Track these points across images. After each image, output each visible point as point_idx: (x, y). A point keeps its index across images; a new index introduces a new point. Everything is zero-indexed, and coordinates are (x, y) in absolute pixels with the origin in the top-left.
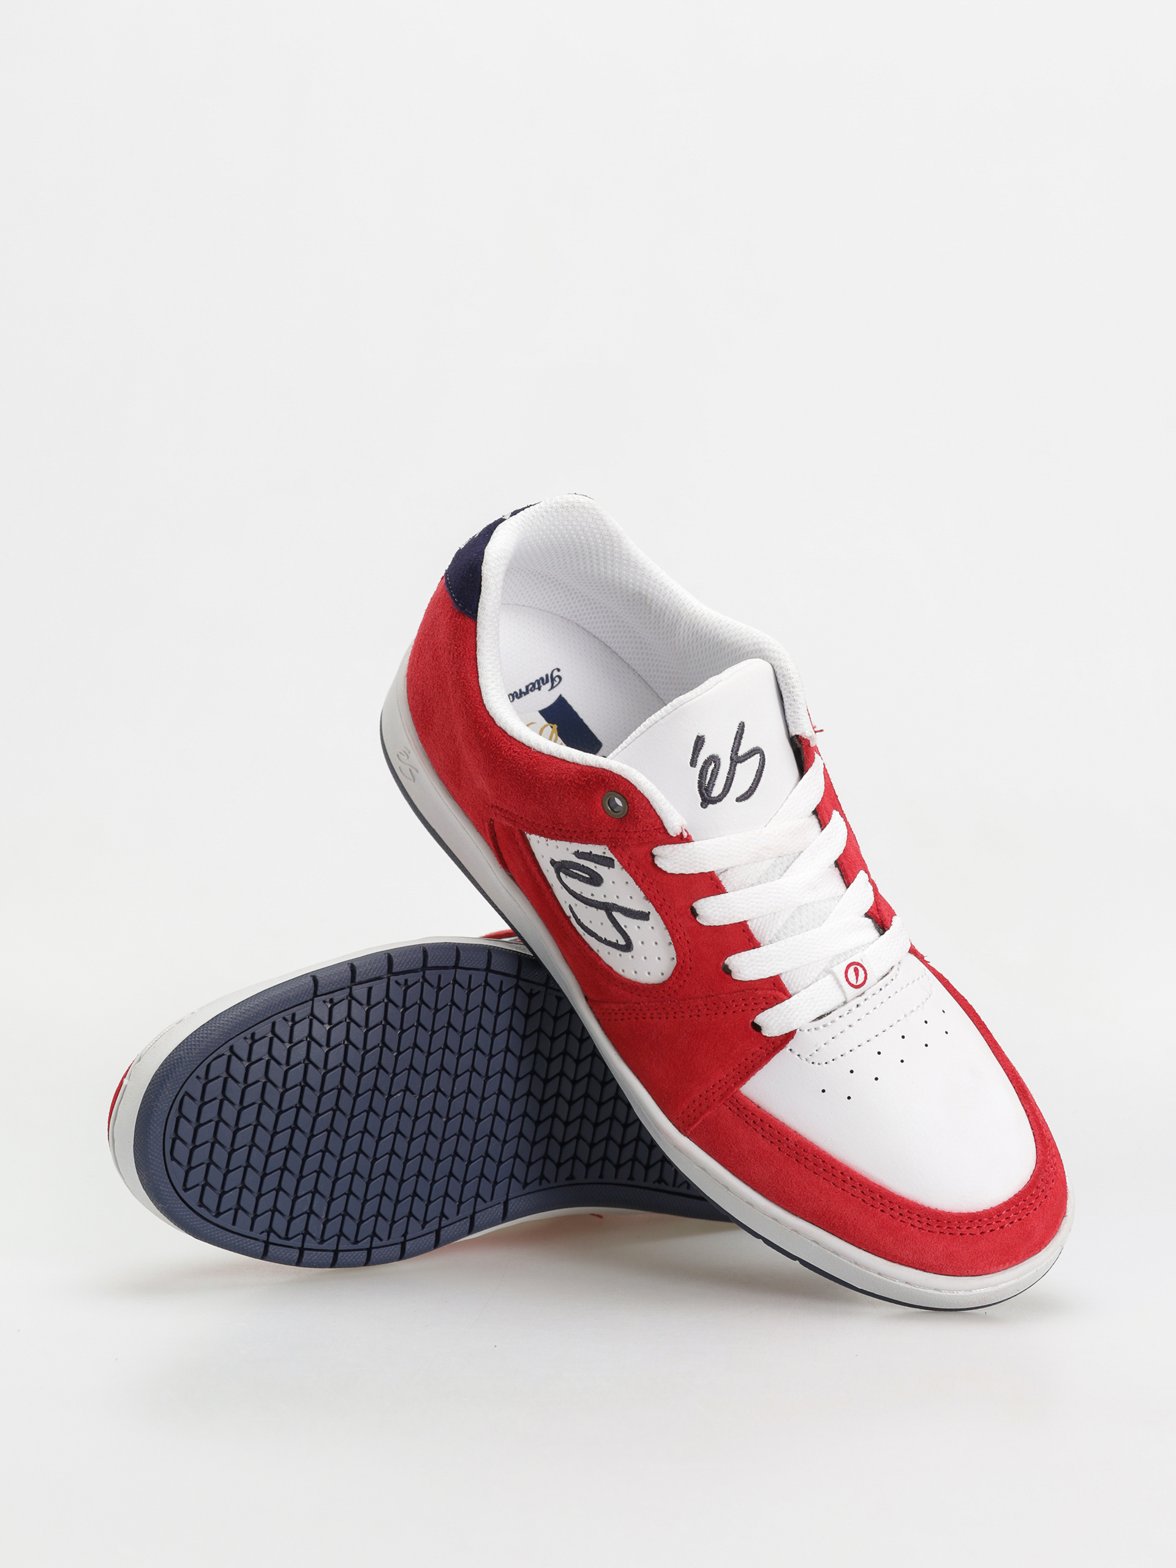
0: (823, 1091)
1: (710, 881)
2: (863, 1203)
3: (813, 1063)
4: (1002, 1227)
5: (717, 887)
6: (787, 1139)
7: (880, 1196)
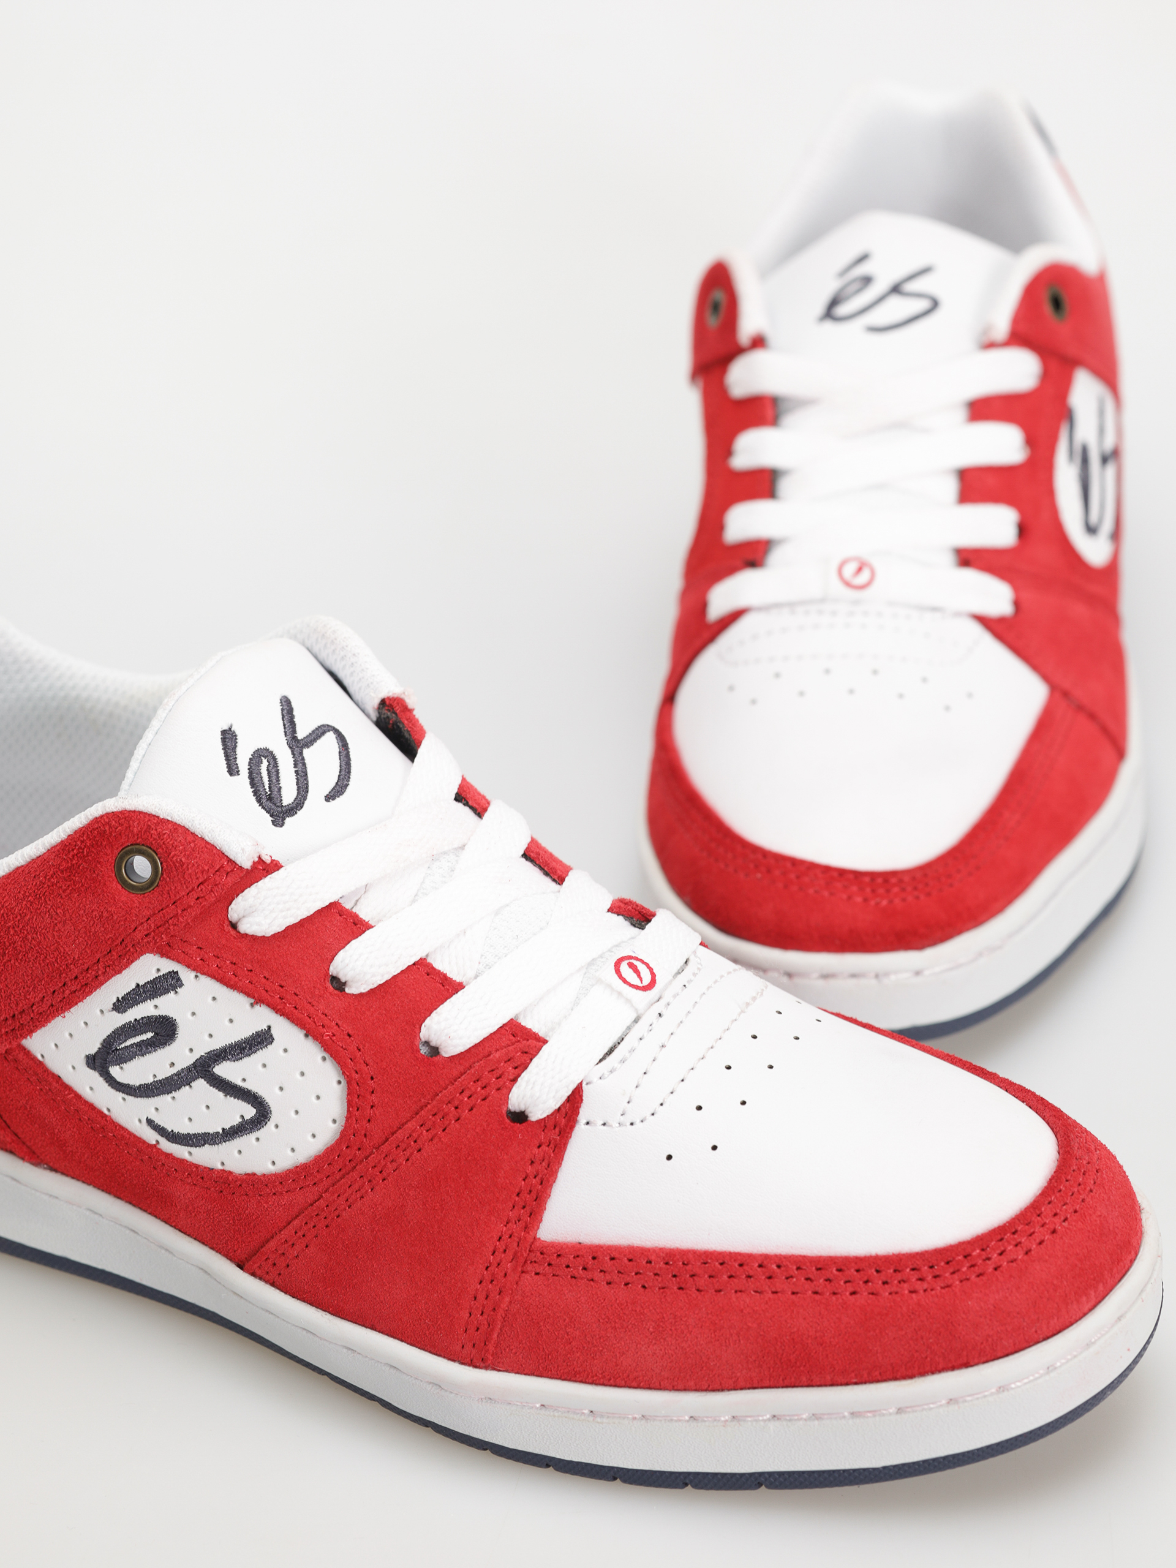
0: (669, 1157)
1: (338, 918)
2: (817, 1297)
3: (632, 1124)
4: (1054, 1232)
5: (355, 924)
6: (649, 1262)
7: (838, 1270)
